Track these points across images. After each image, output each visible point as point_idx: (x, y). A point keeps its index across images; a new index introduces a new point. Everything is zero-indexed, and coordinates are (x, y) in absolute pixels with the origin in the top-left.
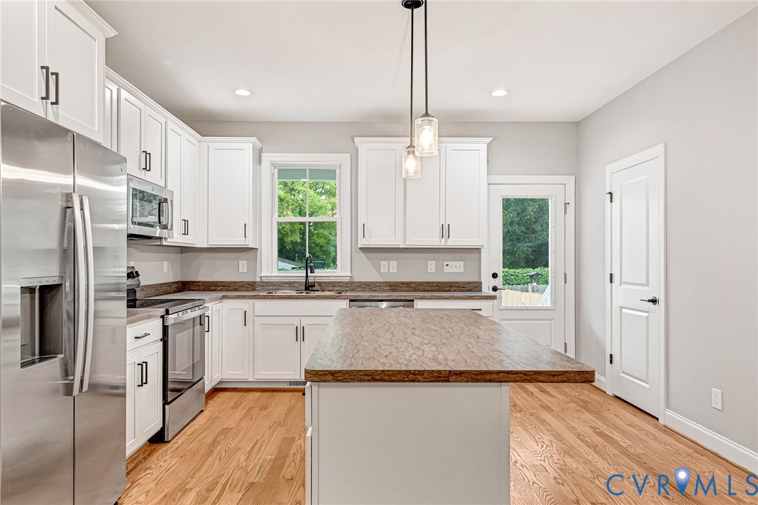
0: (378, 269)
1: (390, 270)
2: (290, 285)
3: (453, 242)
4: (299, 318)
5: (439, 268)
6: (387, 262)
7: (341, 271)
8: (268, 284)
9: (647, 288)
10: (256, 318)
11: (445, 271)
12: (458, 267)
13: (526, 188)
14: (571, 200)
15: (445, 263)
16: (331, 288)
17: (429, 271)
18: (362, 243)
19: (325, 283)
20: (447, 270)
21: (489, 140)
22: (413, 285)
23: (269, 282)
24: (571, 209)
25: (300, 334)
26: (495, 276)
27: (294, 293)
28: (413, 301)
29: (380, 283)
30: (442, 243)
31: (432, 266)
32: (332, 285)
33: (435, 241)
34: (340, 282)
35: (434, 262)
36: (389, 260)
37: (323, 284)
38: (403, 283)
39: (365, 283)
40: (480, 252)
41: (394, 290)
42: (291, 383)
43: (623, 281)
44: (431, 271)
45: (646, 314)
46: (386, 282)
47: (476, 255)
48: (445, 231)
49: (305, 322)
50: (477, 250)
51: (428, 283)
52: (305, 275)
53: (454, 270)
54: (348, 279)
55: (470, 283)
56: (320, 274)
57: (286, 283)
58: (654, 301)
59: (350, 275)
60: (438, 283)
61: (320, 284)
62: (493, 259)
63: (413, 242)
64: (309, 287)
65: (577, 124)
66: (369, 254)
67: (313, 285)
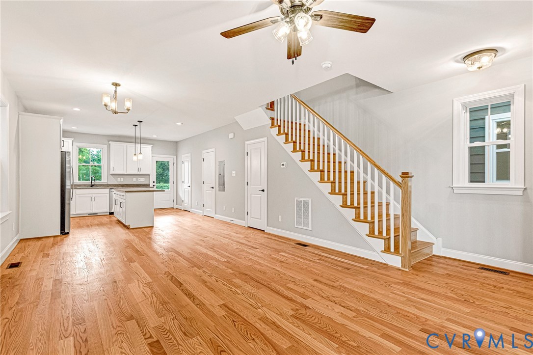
0: (117, 180)
1: (121, 180)
2: (85, 185)
3: (141, 173)
4: (92, 195)
5: (137, 180)
7: (104, 181)
9: (188, 184)
10: (76, 195)
13: (163, 158)
14: (175, 162)
18: (112, 172)
20: (139, 180)
21: (152, 145)
22: (128, 185)
23: (76, 185)
24: (175, 164)
25: (93, 199)
26: (154, 182)
27: (87, 187)
29: (117, 184)
30: (138, 173)
31: (135, 179)
32: (101, 185)
33: (136, 172)
34: (103, 184)
36: (120, 178)
37: (97, 185)
38: (125, 184)
39: (112, 185)
41: (122, 187)
42: (89, 214)
43: (185, 182)
44: (134, 181)
46: (119, 184)
47: (148, 177)
48: (139, 169)
49: (94, 195)
50: (149, 175)
51: (133, 184)
52: (91, 182)
53: (142, 181)
55: (146, 184)
56: (97, 182)
57: (83, 185)
58: (190, 186)
59: (107, 182)
60: (137, 184)
62: (153, 178)
63: (129, 172)
64: (92, 186)
65: (177, 142)
66: (114, 176)
67: (94, 185)
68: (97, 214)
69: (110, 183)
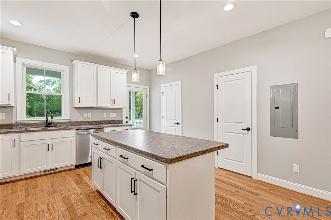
0: (83, 116)
1: (88, 116)
2: (37, 125)
3: (115, 106)
4: (49, 140)
5: (108, 115)
6: (87, 113)
7: (65, 117)
8: (21, 124)
9: (176, 120)
10: (21, 143)
11: (110, 116)
12: (115, 115)
14: (148, 93)
15: (110, 113)
16: (60, 125)
17: (104, 116)
18: (77, 105)
19: (56, 123)
20: (111, 116)
21: (128, 71)
22: (98, 122)
23: (22, 124)
24: (148, 96)
25: (50, 147)
26: (127, 118)
27: (40, 129)
28: (103, 128)
29: (84, 122)
30: (112, 106)
31: (105, 114)
32: (61, 124)
33: (109, 105)
34: (64, 122)
35: (106, 113)
36: (87, 112)
37: (55, 124)
38: (94, 121)
39: (77, 122)
40: (122, 110)
41: (90, 125)
43: (167, 118)
44: (105, 116)
45: (175, 127)
46: (86, 121)
47: (121, 111)
48: (113, 102)
49: (52, 141)
51: (104, 121)
52: (46, 119)
53: (113, 116)
54: (68, 121)
55: (119, 120)
56: (56, 119)
57: (34, 124)
58: (178, 124)
59: (69, 119)
60: (108, 121)
61: (54, 123)
62: (126, 112)
63: (100, 105)
64: (48, 125)
65: (150, 71)
66: (79, 110)
67: (50, 124)
68: (56, 169)
69: (73, 120)
